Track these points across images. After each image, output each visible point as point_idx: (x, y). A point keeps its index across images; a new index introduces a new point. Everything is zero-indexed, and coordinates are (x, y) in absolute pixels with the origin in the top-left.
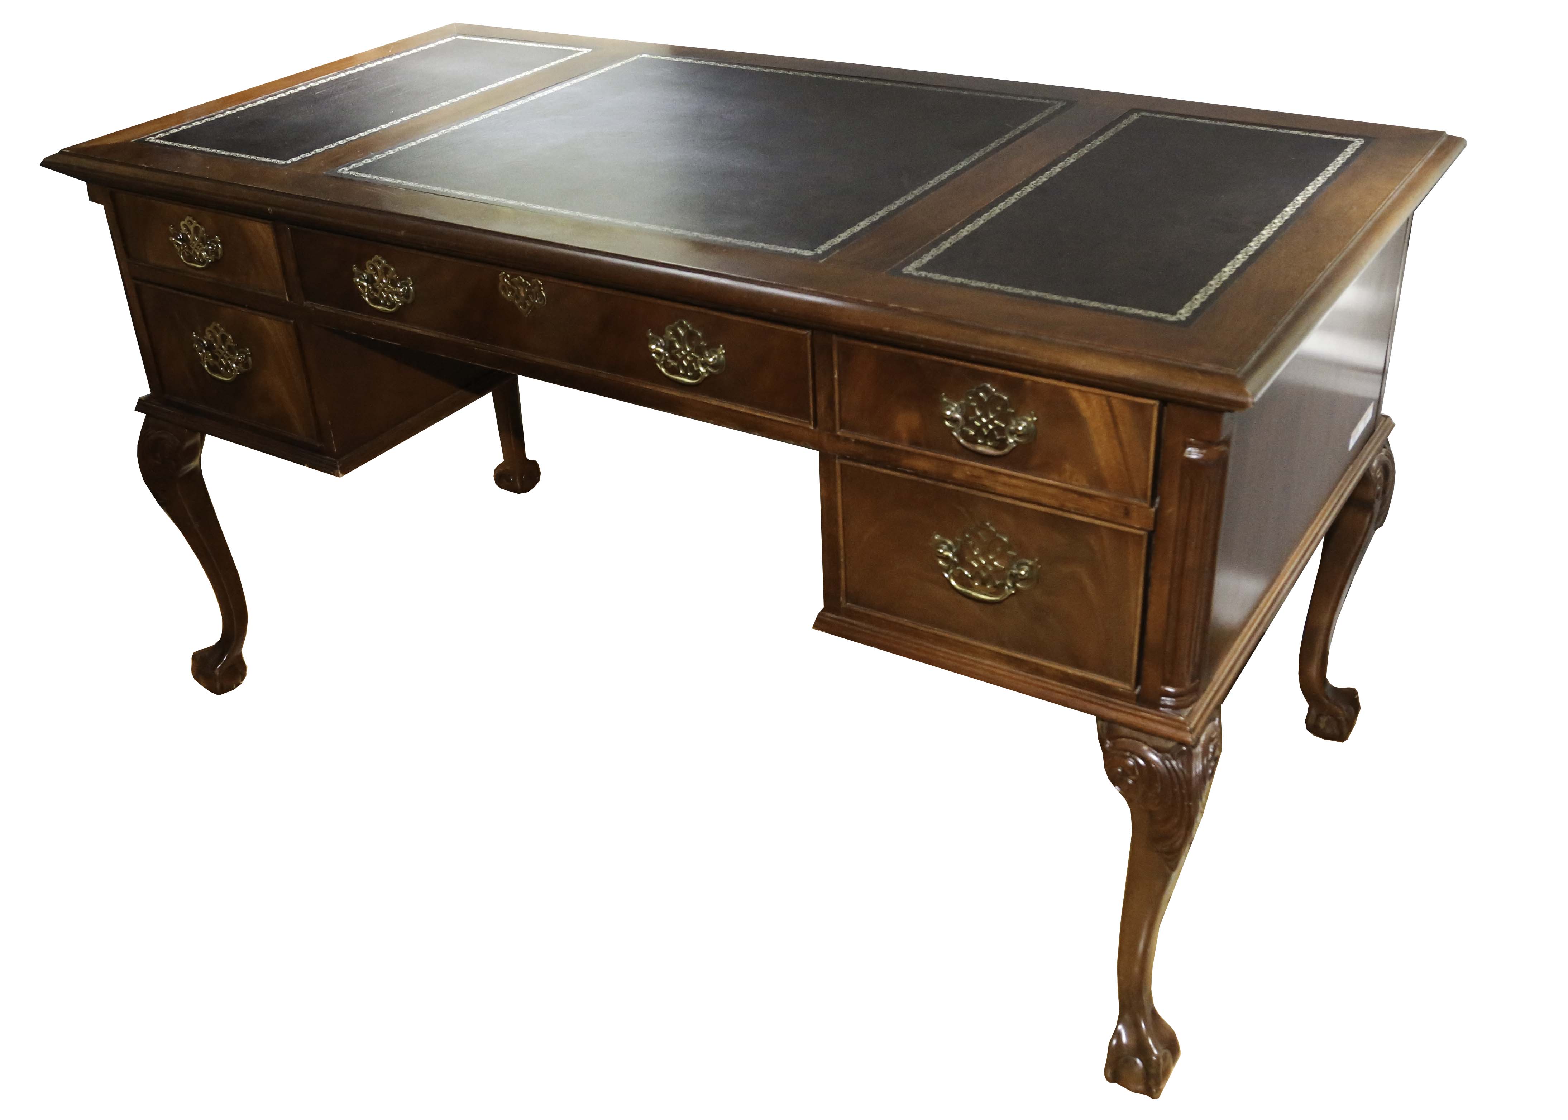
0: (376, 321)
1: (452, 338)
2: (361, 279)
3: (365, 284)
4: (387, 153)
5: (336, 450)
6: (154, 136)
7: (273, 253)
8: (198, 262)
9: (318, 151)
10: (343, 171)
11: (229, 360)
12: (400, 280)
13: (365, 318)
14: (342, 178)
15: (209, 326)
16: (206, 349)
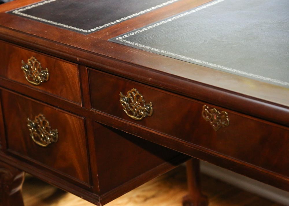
0: (129, 123)
1: (172, 137)
2: (124, 100)
3: (126, 103)
4: (143, 30)
5: (99, 191)
6: (18, 10)
7: (77, 80)
8: (35, 81)
9: (105, 25)
10: (119, 39)
11: (46, 134)
12: (145, 103)
13: (124, 121)
14: (118, 44)
15: (37, 115)
16: (34, 127)
